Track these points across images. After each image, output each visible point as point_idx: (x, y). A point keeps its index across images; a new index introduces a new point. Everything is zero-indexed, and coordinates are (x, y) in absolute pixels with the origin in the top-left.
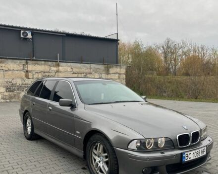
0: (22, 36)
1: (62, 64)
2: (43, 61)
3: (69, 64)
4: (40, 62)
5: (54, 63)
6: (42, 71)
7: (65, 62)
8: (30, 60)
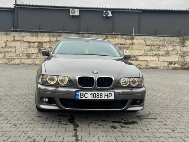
0: (104, 15)
1: (136, 37)
2: (120, 35)
3: (143, 37)
4: (118, 36)
5: (129, 36)
6: (119, 44)
7: (140, 36)
8: (109, 34)
